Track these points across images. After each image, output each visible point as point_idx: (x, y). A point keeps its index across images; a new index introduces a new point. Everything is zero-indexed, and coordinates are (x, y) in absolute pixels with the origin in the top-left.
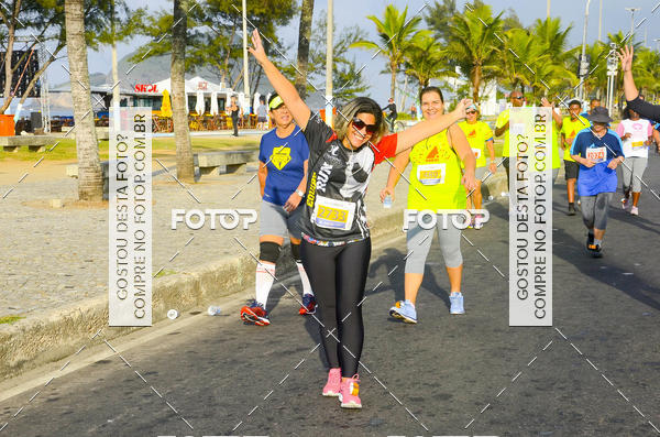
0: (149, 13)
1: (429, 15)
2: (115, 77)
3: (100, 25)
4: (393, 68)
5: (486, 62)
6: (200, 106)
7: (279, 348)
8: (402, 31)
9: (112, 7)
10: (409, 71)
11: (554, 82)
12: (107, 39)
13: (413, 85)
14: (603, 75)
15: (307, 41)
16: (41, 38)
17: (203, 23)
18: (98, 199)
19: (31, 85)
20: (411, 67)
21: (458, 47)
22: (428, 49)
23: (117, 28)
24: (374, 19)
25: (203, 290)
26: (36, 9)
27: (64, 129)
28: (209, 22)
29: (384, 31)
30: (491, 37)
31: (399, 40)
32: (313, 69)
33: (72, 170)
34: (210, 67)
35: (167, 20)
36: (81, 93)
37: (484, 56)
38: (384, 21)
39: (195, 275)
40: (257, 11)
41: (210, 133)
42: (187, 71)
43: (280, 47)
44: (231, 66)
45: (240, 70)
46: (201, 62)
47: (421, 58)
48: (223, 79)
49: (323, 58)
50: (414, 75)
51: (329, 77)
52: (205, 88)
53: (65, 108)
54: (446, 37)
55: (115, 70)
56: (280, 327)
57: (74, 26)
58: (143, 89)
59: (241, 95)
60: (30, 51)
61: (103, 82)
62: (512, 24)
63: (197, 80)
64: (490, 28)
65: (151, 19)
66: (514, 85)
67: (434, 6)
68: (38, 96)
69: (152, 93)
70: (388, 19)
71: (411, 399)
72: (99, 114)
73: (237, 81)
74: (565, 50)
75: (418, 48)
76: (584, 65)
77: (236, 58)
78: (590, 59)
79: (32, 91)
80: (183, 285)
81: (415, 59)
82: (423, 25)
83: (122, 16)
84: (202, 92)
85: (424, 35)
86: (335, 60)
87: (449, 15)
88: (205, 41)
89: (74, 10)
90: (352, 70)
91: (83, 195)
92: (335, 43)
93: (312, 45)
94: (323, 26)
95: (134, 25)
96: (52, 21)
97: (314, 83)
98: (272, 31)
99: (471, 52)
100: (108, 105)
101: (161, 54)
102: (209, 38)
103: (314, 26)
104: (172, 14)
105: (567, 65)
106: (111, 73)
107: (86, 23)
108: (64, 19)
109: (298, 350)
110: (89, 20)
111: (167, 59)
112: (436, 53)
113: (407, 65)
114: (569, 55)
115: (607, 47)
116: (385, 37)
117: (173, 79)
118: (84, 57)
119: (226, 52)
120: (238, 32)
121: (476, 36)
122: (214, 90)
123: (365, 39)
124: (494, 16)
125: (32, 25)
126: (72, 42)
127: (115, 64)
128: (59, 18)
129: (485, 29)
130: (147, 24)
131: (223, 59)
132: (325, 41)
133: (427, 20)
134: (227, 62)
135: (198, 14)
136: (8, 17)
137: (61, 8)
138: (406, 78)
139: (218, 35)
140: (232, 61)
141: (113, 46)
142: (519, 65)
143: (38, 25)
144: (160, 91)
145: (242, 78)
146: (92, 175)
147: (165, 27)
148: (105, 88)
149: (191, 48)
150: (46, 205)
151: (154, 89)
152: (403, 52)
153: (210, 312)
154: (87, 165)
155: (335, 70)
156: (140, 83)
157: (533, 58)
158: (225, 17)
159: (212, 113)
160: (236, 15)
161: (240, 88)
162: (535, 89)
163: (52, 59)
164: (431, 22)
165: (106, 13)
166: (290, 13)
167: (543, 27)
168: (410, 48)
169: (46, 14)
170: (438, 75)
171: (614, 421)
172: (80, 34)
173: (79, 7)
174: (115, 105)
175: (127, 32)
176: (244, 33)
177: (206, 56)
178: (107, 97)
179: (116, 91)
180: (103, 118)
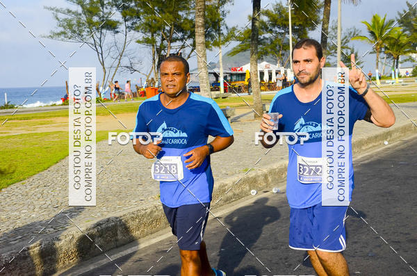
0: (239, 29)
1: (399, 18)
2: (221, 64)
3: (212, 37)
4: (377, 50)
6: (266, 78)
8: (382, 28)
9: (219, 28)
10: (387, 51)
12: (217, 44)
13: (389, 59)
15: (326, 38)
16: (183, 47)
17: (267, 32)
20: (388, 49)
22: (399, 37)
23: (222, 38)
24: (365, 23)
25: (270, 179)
26: (181, 31)
28: (271, 31)
29: (371, 30)
31: (381, 34)
32: (329, 54)
34: (271, 56)
35: (248, 32)
36: (203, 73)
38: (371, 24)
39: (265, 171)
40: (297, 23)
41: (272, 92)
42: (259, 58)
44: (283, 55)
45: (288, 57)
46: (266, 53)
47: (394, 44)
48: (278, 62)
49: (335, 47)
50: (390, 53)
51: (339, 57)
52: (269, 68)
53: (195, 82)
54: (410, 30)
55: (221, 61)
57: (200, 39)
58: (235, 70)
59: (289, 71)
60: (178, 53)
61: (215, 67)
63: (264, 63)
65: (240, 32)
67: (403, 13)
69: (240, 72)
70: (374, 22)
71: (393, 242)
72: (213, 84)
73: (286, 63)
75: (393, 38)
77: (285, 50)
80: (259, 176)
81: (390, 45)
82: (396, 24)
83: (225, 32)
84: (267, 70)
85: (396, 30)
86: (342, 48)
87: (413, 17)
88: (268, 42)
89: (200, 31)
92: (343, 36)
93: (329, 40)
94: (335, 29)
95: (231, 36)
96: (189, 37)
98: (306, 34)
100: (217, 79)
101: (245, 50)
102: (271, 40)
103: (329, 30)
104: (251, 28)
106: (219, 62)
107: (206, 37)
108: (194, 35)
110: (207, 35)
111: (248, 53)
112: (404, 40)
113: (386, 48)
116: (373, 33)
117: (251, 64)
118: (205, 55)
119: (280, 47)
120: (287, 36)
122: (274, 68)
123: (360, 34)
125: (179, 40)
126: (199, 48)
127: (221, 57)
128: (192, 35)
130: (237, 34)
131: (279, 51)
132: (336, 37)
133: (398, 21)
134: (281, 52)
135: (265, 27)
136: (168, 37)
137: (193, 29)
138: (385, 56)
139: (276, 38)
140: (284, 52)
141: (220, 48)
143: (182, 40)
144: (244, 71)
145: (289, 61)
147: (247, 36)
148: (216, 70)
149: (261, 46)
151: (241, 69)
152: (383, 41)
153: (274, 191)
155: (342, 53)
156: (234, 67)
158: (279, 28)
159: (273, 81)
160: (285, 26)
161: (288, 66)
163: (189, 56)
164: (401, 22)
165: (216, 31)
166: (317, 23)
168: (387, 38)
169: (186, 33)
170: (405, 53)
172: (203, 43)
173: (202, 29)
174: (221, 80)
175: (227, 40)
176: (290, 36)
177: (269, 50)
178: (216, 76)
179: (221, 72)
180: (215, 86)
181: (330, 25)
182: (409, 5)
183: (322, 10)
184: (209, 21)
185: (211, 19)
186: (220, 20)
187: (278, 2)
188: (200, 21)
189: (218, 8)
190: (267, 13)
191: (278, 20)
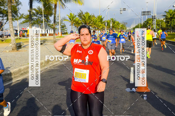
2: (18, 27)
3: (15, 17)
4: (72, 25)
5: (89, 23)
7: (51, 77)
8: (73, 18)
11: (101, 27)
12: (16, 19)
14: (110, 26)
15: (55, 20)
16: (3, 20)
18: (16, 50)
19: (1, 29)
21: (84, 20)
22: (78, 21)
23: (18, 17)
24: (68, 15)
26: (2, 14)
27: (8, 37)
28: (36, 16)
30: (90, 19)
31: (73, 19)
32: (57, 25)
33: (11, 45)
34: (37, 25)
35: (28, 16)
36: (12, 30)
37: (88, 22)
38: (70, 16)
40: (46, 14)
42: (32, 25)
43: (50, 21)
45: (43, 25)
46: (35, 24)
48: (39, 27)
49: (58, 23)
50: (76, 26)
51: (60, 26)
54: (81, 19)
56: (52, 73)
57: (10, 17)
59: (43, 30)
60: (1, 22)
61: (16, 28)
62: (93, 16)
63: (34, 27)
64: (89, 17)
65: (25, 15)
66: (94, 28)
67: (79, 13)
68: (3, 31)
69: (25, 30)
72: (15, 34)
73: (42, 27)
74: (103, 21)
75: (76, 21)
76: (106, 24)
78: (107, 23)
79: (1, 30)
81: (76, 23)
82: (77, 17)
83: (19, 15)
85: (77, 18)
86: (61, 23)
87: (82, 14)
89: (10, 14)
90: (64, 25)
91: (13, 49)
92: (61, 19)
93: (56, 20)
94: (58, 17)
95: (22, 17)
96: (5, 16)
97: (57, 27)
98: (49, 18)
99: (86, 22)
100: (17, 32)
101: (27, 22)
102: (36, 19)
103: (56, 17)
105: (103, 24)
106: (17, 26)
108: (8, 16)
109: (55, 77)
110: (13, 16)
111: (28, 23)
112: (80, 22)
113: (74, 24)
114: (104, 22)
115: (110, 21)
116: (70, 19)
117: (30, 27)
118: (12, 23)
120: (42, 18)
121: (87, 18)
123: (66, 19)
124: (90, 15)
125: (1, 17)
126: (10, 20)
127: (18, 24)
128: (7, 15)
129: (88, 17)
130: (24, 16)
131: (39, 23)
132: (59, 19)
133: (78, 15)
134: (40, 24)
135: (34, 14)
137: (7, 14)
138: (74, 26)
139: (38, 18)
140: (41, 23)
141: (18, 21)
142: (95, 24)
143: (2, 17)
144: (27, 29)
145: (43, 27)
146: (14, 46)
147: (28, 17)
148: (16, 29)
149: (33, 21)
150: (5, 52)
152: (74, 21)
154: (13, 44)
155: (61, 25)
156: (23, 28)
157: (97, 23)
160: (41, 15)
161: (43, 28)
162: (98, 28)
163: (5, 24)
165: (16, 15)
166: (52, 14)
167: (99, 17)
168: (75, 21)
169: (4, 15)
171: (111, 86)
172: (11, 19)
173: (11, 14)
174: (18, 32)
175: (20, 18)
176: (43, 18)
177: (36, 22)
178: (17, 31)
179: (18, 29)
180: (16, 35)
181: (57, 15)
182: (81, 11)
183: (54, 10)
184: (13, 11)
185: (14, 10)
186: (17, 11)
187: (39, 6)
188: (10, 11)
189: (17, 6)
190: (35, 10)
191: (39, 12)
